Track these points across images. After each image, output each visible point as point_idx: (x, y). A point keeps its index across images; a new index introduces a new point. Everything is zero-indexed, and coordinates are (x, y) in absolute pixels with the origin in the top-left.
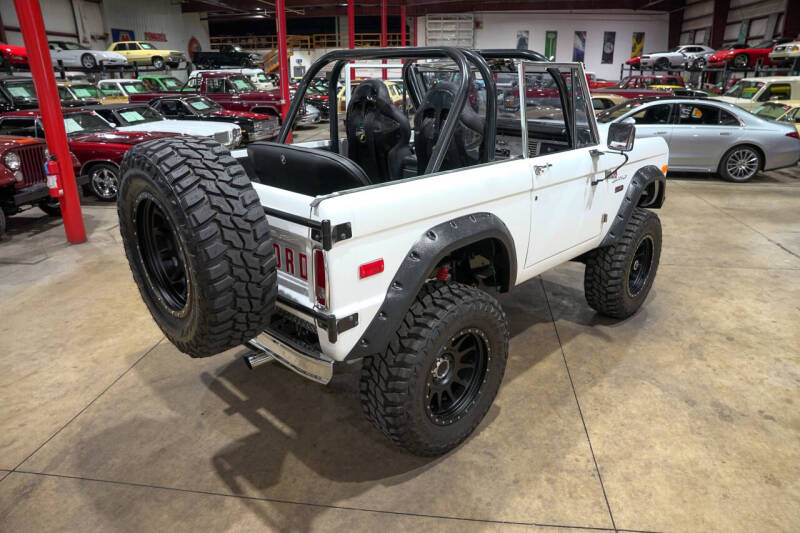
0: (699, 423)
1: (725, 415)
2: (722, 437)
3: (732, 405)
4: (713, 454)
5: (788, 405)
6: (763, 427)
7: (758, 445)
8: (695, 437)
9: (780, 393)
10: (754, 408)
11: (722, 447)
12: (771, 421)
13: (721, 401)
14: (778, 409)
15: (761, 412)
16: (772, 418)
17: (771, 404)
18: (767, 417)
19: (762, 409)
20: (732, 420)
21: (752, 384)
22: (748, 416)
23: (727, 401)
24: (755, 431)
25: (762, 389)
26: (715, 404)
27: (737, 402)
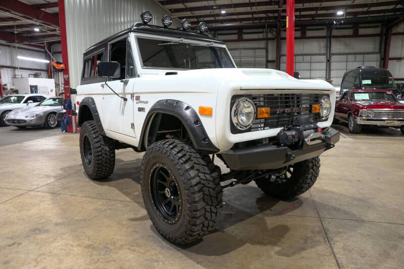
0: (44, 220)
1: (37, 230)
2: (28, 223)
3: (38, 237)
4: (24, 216)
5: (6, 259)
6: (12, 238)
7: (7, 230)
8: (38, 216)
9: (17, 263)
10: (25, 243)
11: (23, 220)
12: (10, 243)
13: (46, 234)
14: (10, 253)
15: (20, 244)
16: (10, 246)
17: (17, 252)
18: (14, 244)
19: (20, 246)
20: (31, 231)
21: (40, 255)
22: (25, 238)
23: (43, 236)
24: (14, 234)
25: (32, 256)
26: (47, 231)
27: (37, 239)
